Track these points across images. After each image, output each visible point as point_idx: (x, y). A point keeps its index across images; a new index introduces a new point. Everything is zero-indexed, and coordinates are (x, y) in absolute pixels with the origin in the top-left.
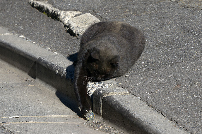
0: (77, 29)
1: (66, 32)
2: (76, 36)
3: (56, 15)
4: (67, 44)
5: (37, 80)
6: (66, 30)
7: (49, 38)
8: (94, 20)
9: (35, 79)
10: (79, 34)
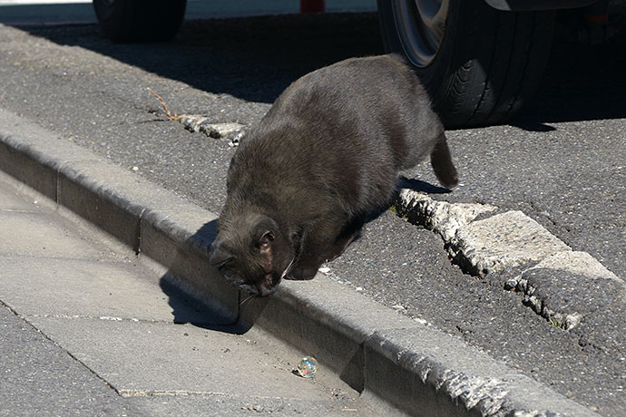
0: (483, 255)
1: (448, 262)
2: (479, 276)
3: (421, 213)
4: (452, 298)
5: (366, 395)
6: (450, 257)
7: (401, 276)
8: (534, 230)
9: (360, 393)
10: (489, 268)
